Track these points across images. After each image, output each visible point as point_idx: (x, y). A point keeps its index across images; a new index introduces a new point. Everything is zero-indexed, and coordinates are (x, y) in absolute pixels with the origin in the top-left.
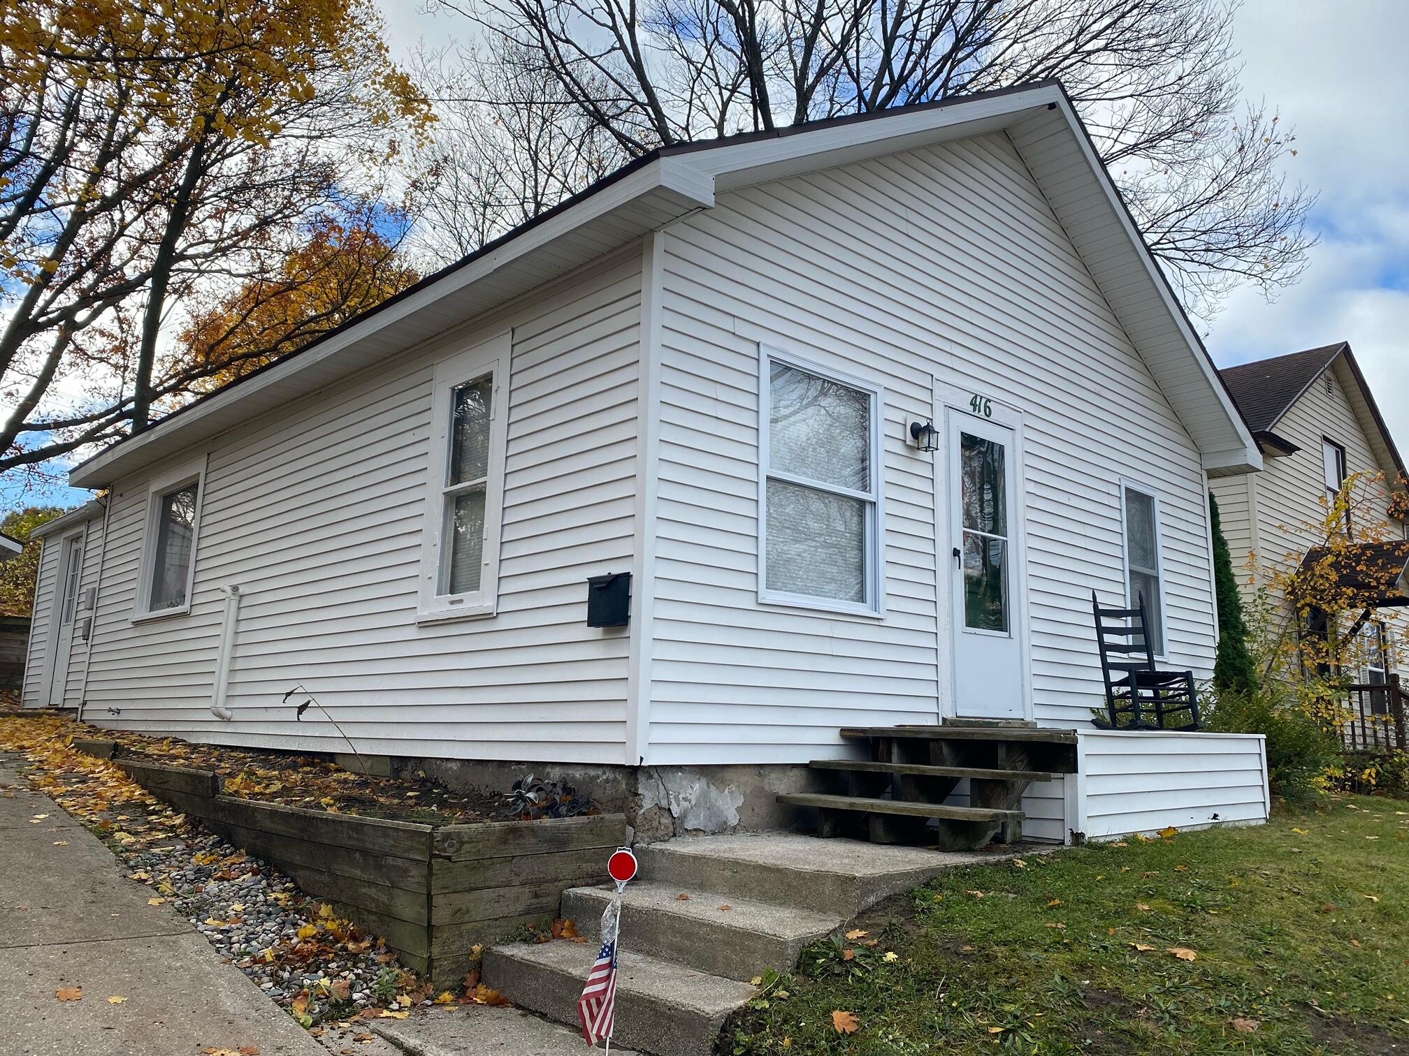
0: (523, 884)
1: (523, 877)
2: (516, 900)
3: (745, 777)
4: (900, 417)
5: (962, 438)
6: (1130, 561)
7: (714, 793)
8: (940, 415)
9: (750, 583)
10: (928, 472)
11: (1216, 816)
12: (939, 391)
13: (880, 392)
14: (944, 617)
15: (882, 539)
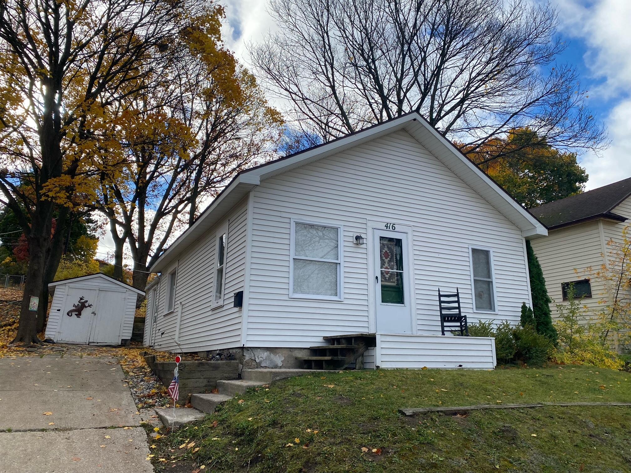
0: (204, 378)
1: (205, 376)
2: (202, 382)
3: (285, 351)
4: (351, 234)
5: (382, 238)
6: (474, 276)
7: (272, 356)
8: (370, 231)
9: (285, 292)
10: (364, 251)
11: (460, 366)
12: (370, 224)
13: (342, 228)
14: (371, 300)
15: (343, 275)
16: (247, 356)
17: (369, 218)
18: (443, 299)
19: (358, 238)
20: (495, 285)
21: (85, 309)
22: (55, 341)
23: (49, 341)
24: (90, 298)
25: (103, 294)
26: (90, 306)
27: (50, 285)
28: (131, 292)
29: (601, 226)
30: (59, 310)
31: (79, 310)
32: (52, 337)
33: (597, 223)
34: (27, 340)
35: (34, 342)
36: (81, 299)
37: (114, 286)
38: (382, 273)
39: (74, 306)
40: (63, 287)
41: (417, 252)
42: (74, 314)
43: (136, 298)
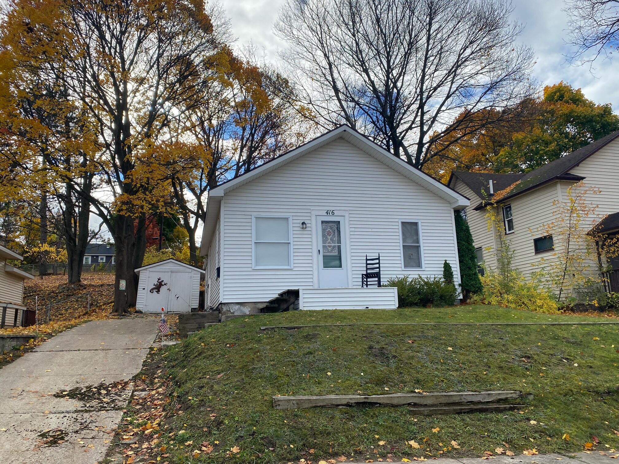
0: (196, 323)
3: (250, 305)
4: (299, 221)
5: (323, 222)
6: (403, 242)
7: (242, 308)
8: (313, 218)
9: (250, 266)
10: (310, 233)
11: (367, 308)
12: (313, 212)
13: (291, 217)
14: (315, 266)
15: (292, 251)
16: (225, 309)
17: (312, 208)
18: (369, 262)
19: (303, 223)
20: (422, 248)
21: (162, 287)
22: (143, 312)
23: (140, 312)
24: (165, 278)
25: (174, 274)
26: (165, 284)
27: (136, 270)
28: (195, 272)
29: (559, 186)
30: (144, 289)
31: (158, 287)
32: (141, 310)
33: (555, 184)
34: (120, 311)
35: (125, 312)
36: (159, 279)
37: (182, 268)
38: (324, 247)
39: (154, 285)
40: (145, 271)
41: (353, 229)
42: (154, 291)
43: (199, 276)
